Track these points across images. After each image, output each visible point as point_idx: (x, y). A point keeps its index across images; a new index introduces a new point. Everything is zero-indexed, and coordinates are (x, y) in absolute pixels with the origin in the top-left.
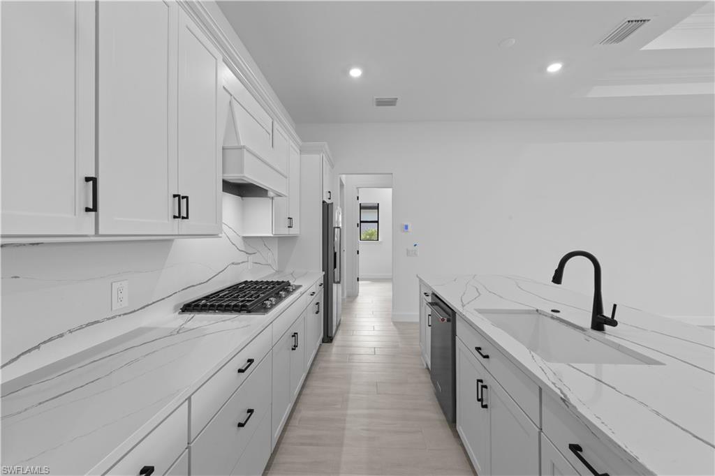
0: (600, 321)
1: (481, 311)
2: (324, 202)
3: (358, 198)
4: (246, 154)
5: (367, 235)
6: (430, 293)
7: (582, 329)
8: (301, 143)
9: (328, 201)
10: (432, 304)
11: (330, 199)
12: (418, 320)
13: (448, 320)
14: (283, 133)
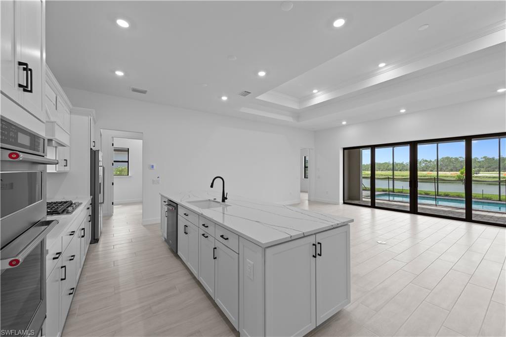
0: (224, 199)
1: (189, 202)
2: (91, 149)
3: (113, 144)
4: (57, 127)
5: (117, 171)
6: (166, 200)
7: (219, 202)
8: (71, 106)
9: (94, 149)
10: (168, 205)
11: (94, 146)
12: (160, 222)
13: (175, 209)
14: (63, 104)
